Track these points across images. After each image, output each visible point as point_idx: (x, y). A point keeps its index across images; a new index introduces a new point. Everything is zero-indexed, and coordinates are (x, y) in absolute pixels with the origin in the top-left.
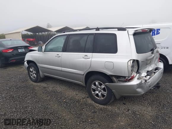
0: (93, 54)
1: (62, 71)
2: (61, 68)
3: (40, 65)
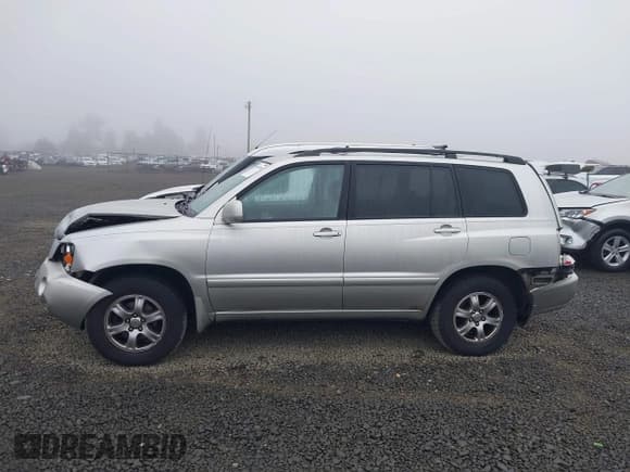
0: (468, 219)
1: (343, 284)
2: (340, 274)
3: (208, 276)
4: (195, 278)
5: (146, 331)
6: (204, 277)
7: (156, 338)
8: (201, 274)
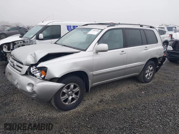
3: (93, 72)
4: (90, 73)
5: (74, 96)
6: (92, 73)
7: (77, 97)
8: (91, 72)
